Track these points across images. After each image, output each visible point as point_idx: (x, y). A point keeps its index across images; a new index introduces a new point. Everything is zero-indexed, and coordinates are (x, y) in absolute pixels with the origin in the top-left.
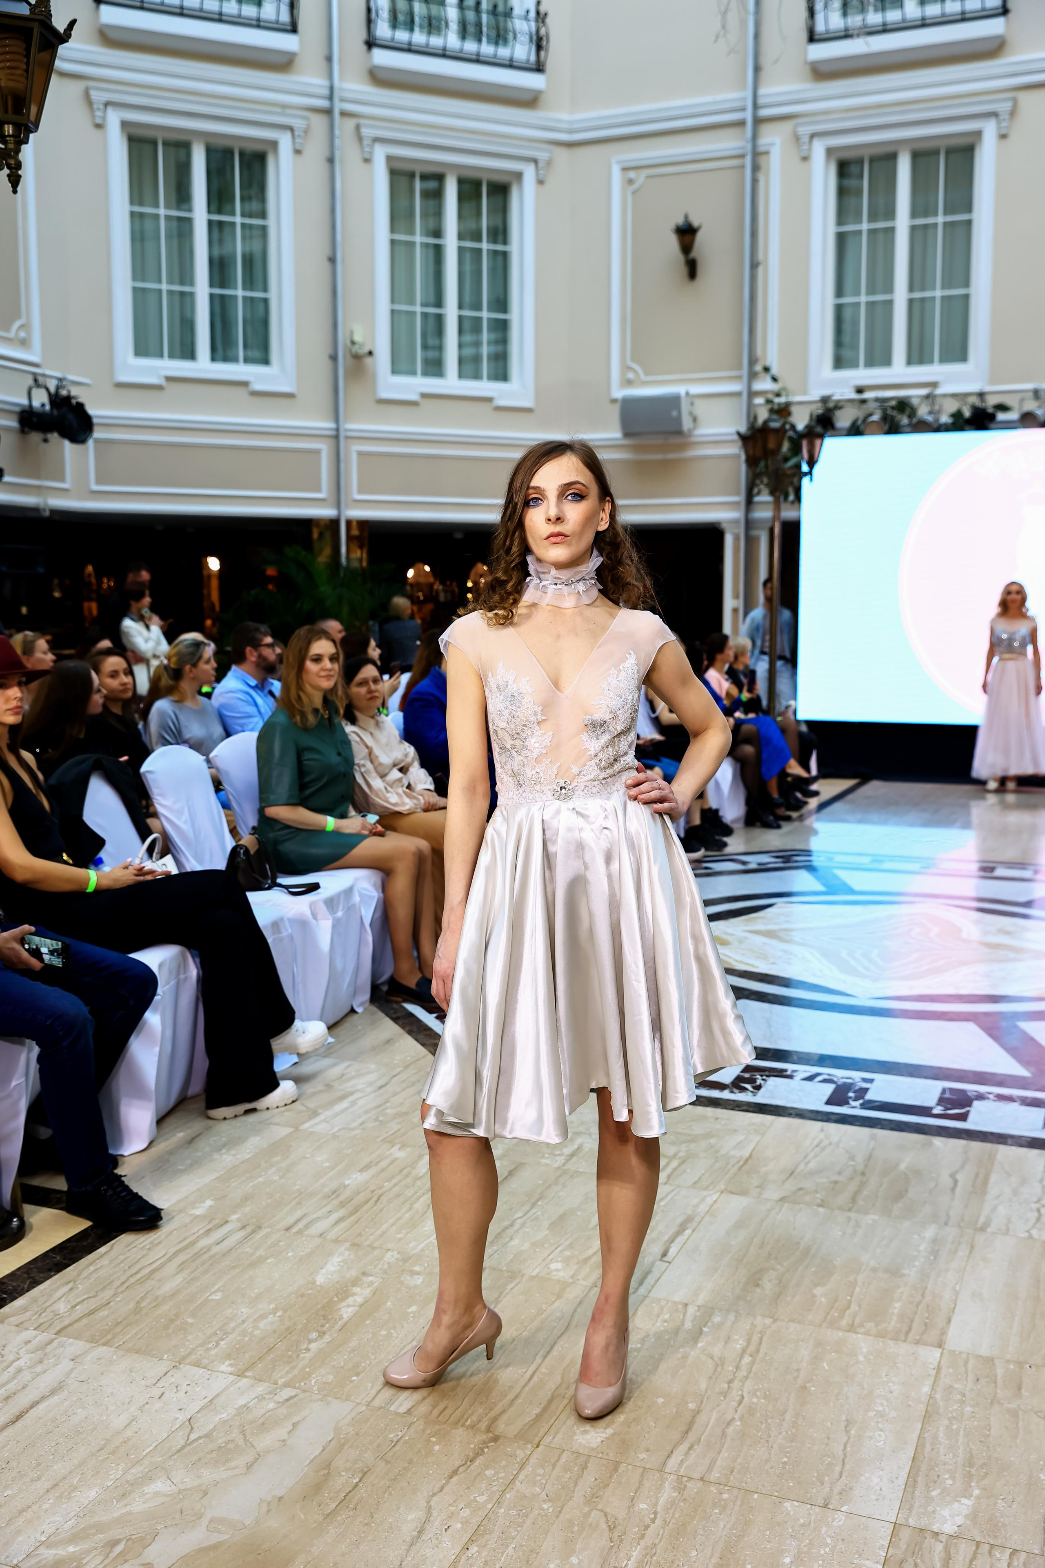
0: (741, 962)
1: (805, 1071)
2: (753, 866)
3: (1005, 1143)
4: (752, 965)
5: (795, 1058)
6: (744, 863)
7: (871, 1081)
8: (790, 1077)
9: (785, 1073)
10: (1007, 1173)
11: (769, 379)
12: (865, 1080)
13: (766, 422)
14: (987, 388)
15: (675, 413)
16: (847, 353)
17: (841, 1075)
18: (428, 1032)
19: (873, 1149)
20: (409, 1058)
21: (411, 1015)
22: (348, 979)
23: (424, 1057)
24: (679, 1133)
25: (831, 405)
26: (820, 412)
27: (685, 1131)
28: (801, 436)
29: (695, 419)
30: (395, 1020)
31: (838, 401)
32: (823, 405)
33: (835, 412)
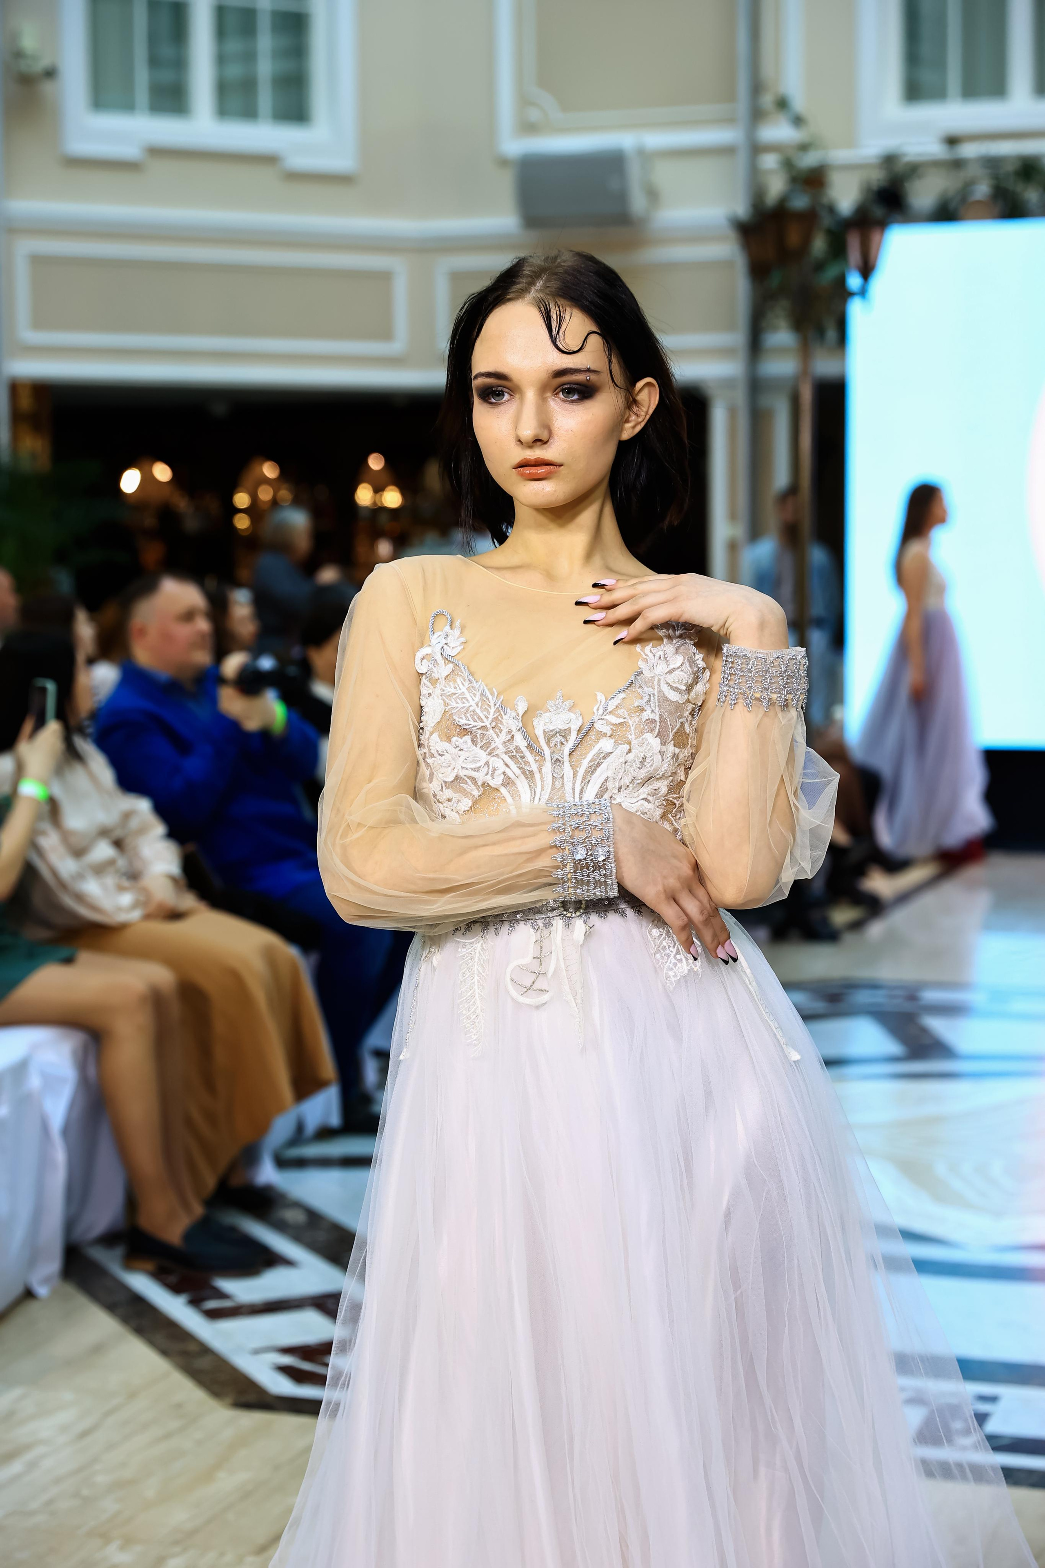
11: (787, 121)
13: (782, 200)
15: (614, 184)
16: (926, 75)
18: (171, 1330)
20: (136, 1378)
22: (19, 1233)
25: (900, 169)
26: (880, 181)
28: (847, 225)
29: (653, 195)
31: (911, 163)
32: (886, 168)
33: (906, 183)
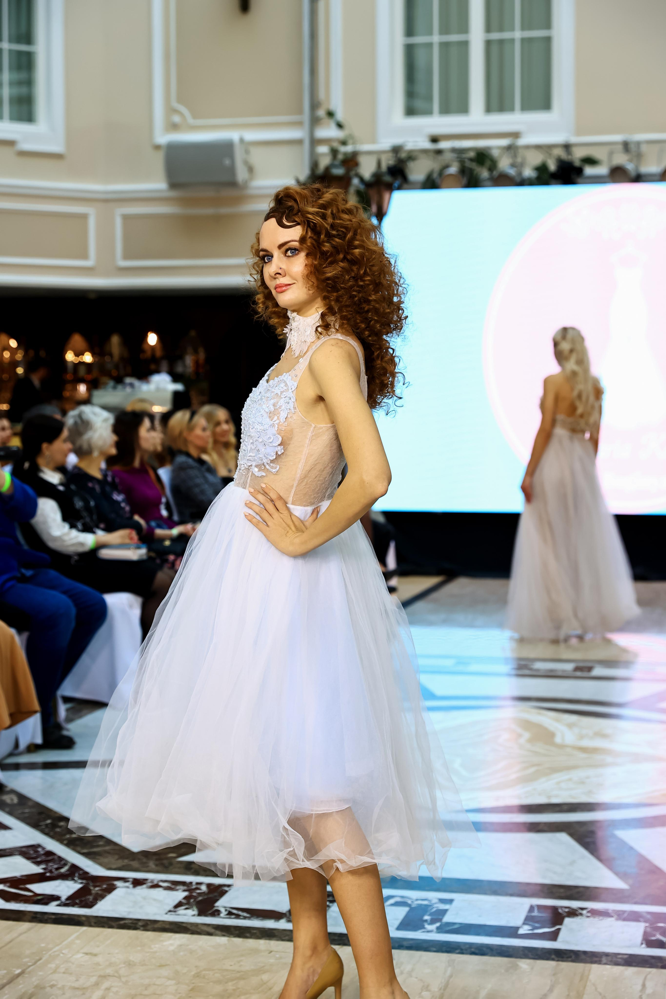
3: (599, 962)
7: (451, 901)
10: (600, 994)
11: (333, 126)
12: (442, 901)
13: (327, 169)
14: (574, 140)
15: (227, 162)
17: (413, 895)
19: (451, 976)
24: (227, 970)
25: (403, 155)
26: (392, 162)
27: (230, 968)
28: (368, 185)
29: (251, 169)
31: (411, 151)
32: (395, 155)
33: (408, 164)
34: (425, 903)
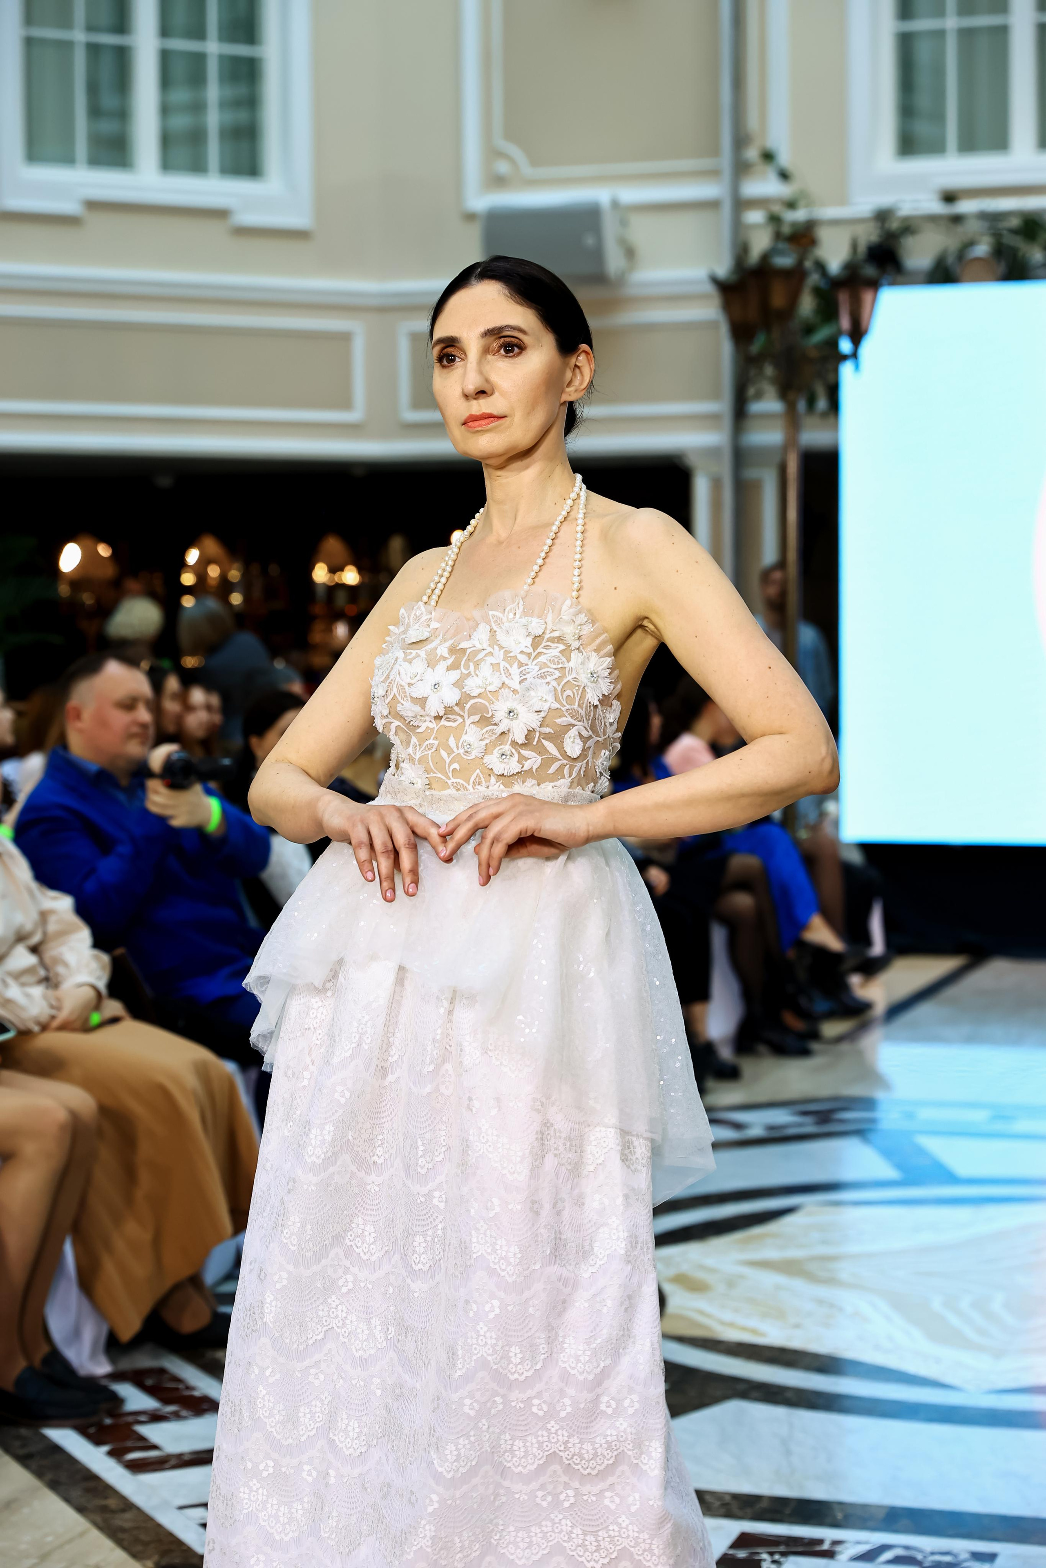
0: (731, 1325)
1: (858, 1543)
2: (756, 1132)
4: (754, 1331)
5: (840, 1516)
6: (738, 1126)
8: (829, 1554)
9: (818, 1548)
12: (978, 1556)
15: (590, 241)
16: (922, 128)
17: (928, 1547)
18: (91, 1484)
20: (50, 1539)
21: (57, 1449)
23: (82, 1534)
25: (894, 225)
29: (630, 253)
30: (24, 1460)
31: (906, 219)
32: (879, 224)
33: (901, 241)
34: (947, 1559)
